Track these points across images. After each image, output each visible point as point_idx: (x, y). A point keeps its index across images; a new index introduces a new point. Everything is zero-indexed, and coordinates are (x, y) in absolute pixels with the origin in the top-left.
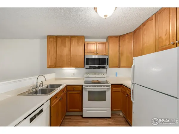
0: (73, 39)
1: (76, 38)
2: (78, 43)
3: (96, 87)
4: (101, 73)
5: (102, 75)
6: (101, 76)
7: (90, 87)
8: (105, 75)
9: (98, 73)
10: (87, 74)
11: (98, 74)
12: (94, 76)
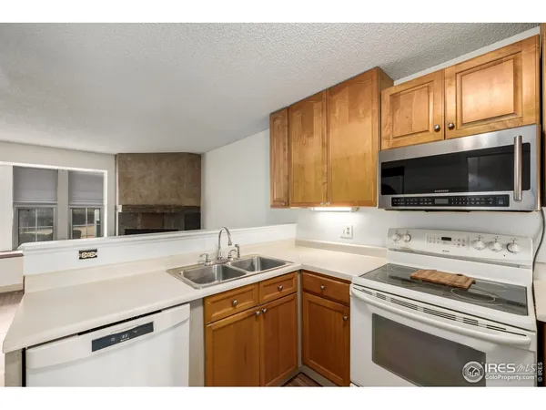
0: (335, 97)
1: (347, 88)
2: (353, 107)
3: (415, 307)
4: (489, 238)
5: (497, 246)
6: (487, 253)
7: (384, 298)
8: (515, 248)
9: (464, 236)
10: (400, 236)
11: (464, 243)
12: (441, 247)
